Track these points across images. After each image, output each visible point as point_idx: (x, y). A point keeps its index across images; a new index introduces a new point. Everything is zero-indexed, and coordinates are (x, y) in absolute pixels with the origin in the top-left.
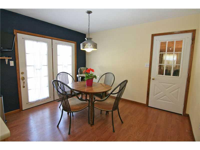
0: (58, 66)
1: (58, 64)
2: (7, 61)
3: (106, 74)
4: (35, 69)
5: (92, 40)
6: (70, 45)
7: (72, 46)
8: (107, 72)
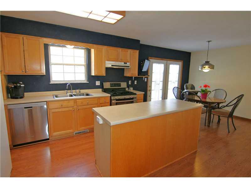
0: (169, 82)
1: (169, 80)
2: (144, 78)
3: (216, 90)
4: (156, 84)
5: (210, 62)
6: (178, 64)
7: (179, 65)
8: (217, 89)
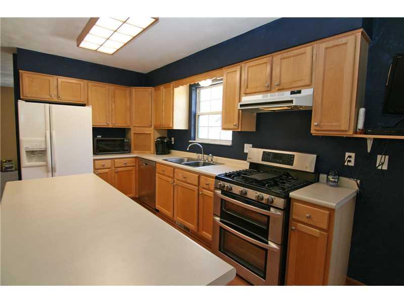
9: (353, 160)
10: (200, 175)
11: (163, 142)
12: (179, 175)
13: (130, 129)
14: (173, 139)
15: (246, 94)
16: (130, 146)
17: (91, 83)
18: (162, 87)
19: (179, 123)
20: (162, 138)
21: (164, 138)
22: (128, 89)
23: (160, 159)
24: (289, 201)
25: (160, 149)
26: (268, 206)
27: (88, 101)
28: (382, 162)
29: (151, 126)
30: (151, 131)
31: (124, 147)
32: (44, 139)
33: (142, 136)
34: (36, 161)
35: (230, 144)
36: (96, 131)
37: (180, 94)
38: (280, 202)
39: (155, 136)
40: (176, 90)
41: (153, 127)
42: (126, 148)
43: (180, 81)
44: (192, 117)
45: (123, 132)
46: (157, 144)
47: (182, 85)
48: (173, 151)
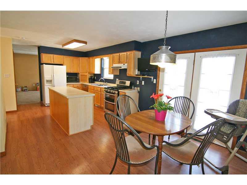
9: (138, 82)
10: (101, 88)
11: (91, 78)
12: (95, 89)
13: (79, 73)
14: (96, 77)
15: (114, 64)
16: (79, 80)
17: (65, 57)
18: (91, 58)
19: (97, 71)
20: (91, 77)
21: (92, 77)
22: (78, 58)
23: (90, 84)
24: (119, 92)
25: (91, 81)
26: (114, 94)
27: (64, 63)
28: (143, 83)
29: (87, 72)
30: (87, 74)
31: (77, 80)
32: (51, 76)
33: (84, 76)
34: (49, 84)
35: (113, 79)
36: (68, 74)
37: (97, 61)
38: (117, 92)
39: (89, 76)
40: (95, 59)
41: (88, 73)
42: (78, 81)
43: (97, 57)
44: (102, 69)
45: (76, 74)
46: (89, 79)
47: (98, 58)
48: (96, 82)
